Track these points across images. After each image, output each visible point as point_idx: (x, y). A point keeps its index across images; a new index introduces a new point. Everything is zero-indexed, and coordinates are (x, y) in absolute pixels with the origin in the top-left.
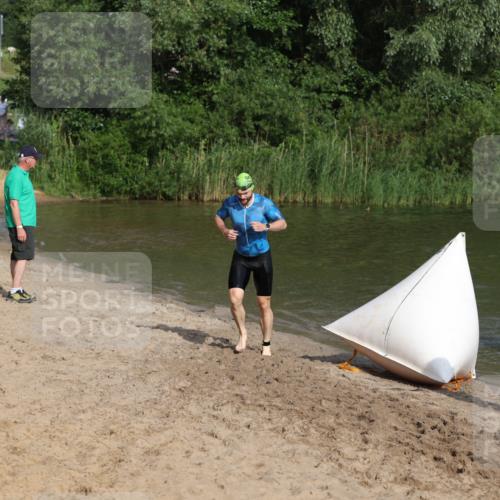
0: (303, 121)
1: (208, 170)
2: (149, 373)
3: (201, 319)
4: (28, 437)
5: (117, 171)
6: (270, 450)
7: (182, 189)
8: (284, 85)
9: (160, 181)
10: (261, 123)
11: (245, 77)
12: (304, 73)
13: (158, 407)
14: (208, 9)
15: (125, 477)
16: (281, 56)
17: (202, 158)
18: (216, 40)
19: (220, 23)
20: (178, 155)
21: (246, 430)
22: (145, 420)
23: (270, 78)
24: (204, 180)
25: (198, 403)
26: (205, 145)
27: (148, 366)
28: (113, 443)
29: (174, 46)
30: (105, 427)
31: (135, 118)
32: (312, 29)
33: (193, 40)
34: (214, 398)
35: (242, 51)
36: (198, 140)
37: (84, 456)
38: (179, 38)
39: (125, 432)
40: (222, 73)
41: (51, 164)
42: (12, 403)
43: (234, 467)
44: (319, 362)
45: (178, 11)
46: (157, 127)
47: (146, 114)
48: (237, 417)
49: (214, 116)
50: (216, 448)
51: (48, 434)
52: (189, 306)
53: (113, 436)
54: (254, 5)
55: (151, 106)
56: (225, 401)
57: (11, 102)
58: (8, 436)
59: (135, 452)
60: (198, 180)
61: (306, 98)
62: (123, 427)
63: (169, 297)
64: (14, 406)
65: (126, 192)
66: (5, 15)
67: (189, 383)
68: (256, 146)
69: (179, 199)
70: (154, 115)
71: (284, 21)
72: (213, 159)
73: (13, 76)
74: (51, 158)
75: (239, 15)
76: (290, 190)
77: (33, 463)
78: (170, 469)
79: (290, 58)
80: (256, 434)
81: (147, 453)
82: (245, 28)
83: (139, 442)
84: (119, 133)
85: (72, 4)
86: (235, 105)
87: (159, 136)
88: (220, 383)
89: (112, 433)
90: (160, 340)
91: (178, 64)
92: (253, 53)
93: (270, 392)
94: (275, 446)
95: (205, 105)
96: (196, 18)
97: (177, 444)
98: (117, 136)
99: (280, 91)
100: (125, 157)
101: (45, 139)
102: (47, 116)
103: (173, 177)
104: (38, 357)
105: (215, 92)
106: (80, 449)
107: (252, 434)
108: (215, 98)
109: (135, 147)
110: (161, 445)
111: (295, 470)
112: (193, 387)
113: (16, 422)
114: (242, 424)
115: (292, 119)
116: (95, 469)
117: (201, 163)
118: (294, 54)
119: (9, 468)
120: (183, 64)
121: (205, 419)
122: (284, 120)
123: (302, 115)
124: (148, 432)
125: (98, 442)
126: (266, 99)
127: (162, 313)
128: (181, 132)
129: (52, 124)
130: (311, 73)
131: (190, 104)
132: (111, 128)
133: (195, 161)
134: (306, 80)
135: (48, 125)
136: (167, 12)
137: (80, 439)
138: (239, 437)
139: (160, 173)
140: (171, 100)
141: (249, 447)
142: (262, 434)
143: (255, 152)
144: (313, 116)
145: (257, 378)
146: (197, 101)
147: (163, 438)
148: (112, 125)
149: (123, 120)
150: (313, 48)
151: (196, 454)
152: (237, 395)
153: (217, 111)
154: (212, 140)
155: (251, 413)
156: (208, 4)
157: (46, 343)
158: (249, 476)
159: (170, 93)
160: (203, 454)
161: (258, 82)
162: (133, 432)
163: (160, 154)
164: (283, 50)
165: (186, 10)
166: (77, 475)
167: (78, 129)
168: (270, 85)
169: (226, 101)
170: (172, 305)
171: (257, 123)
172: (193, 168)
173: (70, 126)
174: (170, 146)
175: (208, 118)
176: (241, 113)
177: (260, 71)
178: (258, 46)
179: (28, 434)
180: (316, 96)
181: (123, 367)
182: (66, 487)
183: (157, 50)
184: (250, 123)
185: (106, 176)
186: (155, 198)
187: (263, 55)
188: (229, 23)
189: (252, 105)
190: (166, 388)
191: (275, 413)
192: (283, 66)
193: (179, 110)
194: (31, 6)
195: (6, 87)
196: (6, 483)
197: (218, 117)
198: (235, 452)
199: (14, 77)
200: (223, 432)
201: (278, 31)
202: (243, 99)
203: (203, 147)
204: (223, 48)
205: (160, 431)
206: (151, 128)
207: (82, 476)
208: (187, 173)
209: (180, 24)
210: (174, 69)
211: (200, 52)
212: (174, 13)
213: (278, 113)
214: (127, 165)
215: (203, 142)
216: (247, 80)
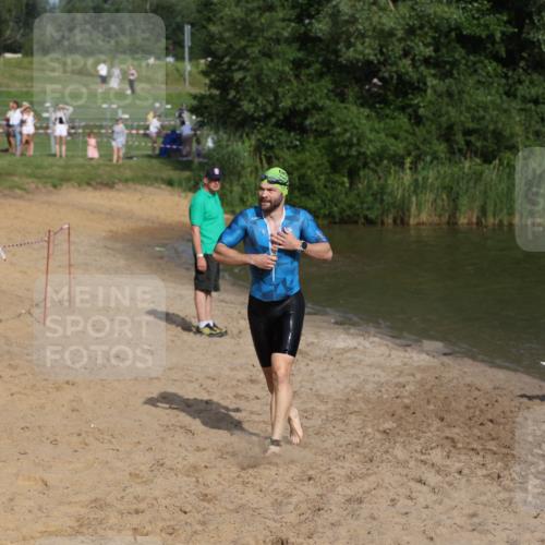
0: (518, 135)
1: (415, 191)
2: (351, 413)
3: (407, 355)
4: (219, 483)
5: (314, 193)
6: (484, 499)
7: (385, 212)
8: (498, 96)
9: (362, 203)
10: (473, 139)
11: (454, 88)
12: (520, 82)
13: (361, 451)
14: (412, 14)
15: (324, 527)
16: (494, 64)
17: (407, 177)
18: (422, 48)
19: (426, 29)
20: (381, 174)
21: (458, 476)
22: (347, 465)
23: (482, 89)
24: (410, 202)
25: (404, 446)
26: (411, 163)
27: (350, 406)
28: (312, 490)
29: (376, 55)
30: (304, 472)
31: (334, 135)
32: (529, 34)
33: (396, 49)
34: (422, 440)
35: (451, 59)
36: (403, 158)
37: (281, 504)
38: (381, 47)
39: (324, 478)
40: (429, 84)
41: (243, 186)
42: (202, 445)
43: (444, 517)
44: (538, 401)
45: (380, 17)
46: (358, 144)
47: (346, 131)
48: (448, 462)
49: (420, 131)
50: (424, 495)
51: (241, 480)
52: (394, 340)
53: (311, 482)
54: (463, 8)
55: (351, 121)
56: (434, 445)
57: (199, 119)
58: (198, 481)
59: (335, 500)
60: (403, 202)
61: (522, 110)
62: (323, 472)
63: (373, 330)
64: (204, 449)
65: (325, 216)
66: (193, 25)
67: (395, 425)
68: (467, 164)
69: (383, 223)
70: (355, 131)
71: (497, 26)
72: (420, 179)
73: (201, 90)
74: (243, 180)
75: (447, 20)
76: (505, 211)
77: (224, 511)
78: (374, 519)
79: (504, 66)
80: (468, 480)
81: (349, 501)
82: (453, 34)
83: (340, 489)
84: (317, 151)
85: (264, 11)
86: (444, 119)
87: (360, 153)
88: (429, 425)
89: (310, 479)
90: (362, 378)
91: (381, 74)
92: (464, 62)
93: (484, 435)
94: (489, 494)
95: (410, 119)
96: (399, 24)
97: (381, 492)
98: (315, 155)
99: (493, 102)
100: (322, 177)
101: (236, 159)
102: (238, 134)
103: (375, 199)
104: (230, 396)
105: (422, 105)
106: (276, 497)
107: (464, 480)
108: (421, 111)
109: (335, 167)
110: (364, 493)
111: (512, 521)
112: (398, 430)
113: (206, 467)
114: (453, 469)
115: (507, 133)
116: (292, 518)
117: (407, 183)
118: (509, 62)
119: (199, 517)
120: (386, 75)
121: (412, 463)
122: (497, 135)
123: (518, 129)
124: (350, 478)
125: (295, 488)
126: (478, 111)
127: (365, 347)
128: (384, 149)
129: (243, 143)
130: (527, 83)
131: (394, 119)
132: (307, 146)
133: (400, 181)
134: (522, 90)
135: (240, 144)
136: (368, 19)
137: (276, 485)
138: (451, 484)
139: (362, 195)
140: (373, 114)
141: (462, 495)
142: (474, 480)
143: (466, 170)
144: (531, 130)
145: (470, 419)
146: (402, 116)
147: (366, 484)
148: (309, 142)
149: (320, 136)
150: (529, 55)
151: (403, 502)
152: (447, 438)
153: (424, 125)
154: (418, 158)
155: (463, 457)
156: (413, 9)
157: (238, 381)
158: (462, 527)
159: (372, 107)
160: (410, 503)
161: (468, 93)
162: (333, 479)
163: (362, 173)
164: (496, 57)
165: (388, 16)
166: (274, 524)
167: (272, 147)
168: (482, 96)
169: (434, 114)
170: (376, 339)
171: (468, 138)
172: (398, 189)
173: (264, 144)
174: (372, 165)
175: (414, 134)
176: (450, 127)
177: (471, 81)
178: (468, 54)
179: (219, 480)
180: (533, 107)
181: (322, 407)
182: (261, 538)
183: (358, 61)
184: (460, 138)
185: (303, 199)
186: (356, 222)
187: (474, 63)
188: (436, 29)
189: (462, 118)
190: (369, 430)
191: (489, 457)
192: (497, 76)
193: (382, 125)
194: (221, 14)
195: (195, 103)
196: (195, 532)
197: (424, 132)
198: (446, 500)
199: (203, 92)
200: (432, 478)
201: (491, 37)
202: (453, 112)
203: (408, 165)
204: (430, 57)
205: (363, 477)
206: (351, 145)
207: (279, 525)
208: (391, 194)
209: (382, 31)
210: (375, 80)
211: (404, 61)
212: (375, 19)
213: (491, 127)
214: (325, 187)
215: (408, 160)
216: (456, 92)
